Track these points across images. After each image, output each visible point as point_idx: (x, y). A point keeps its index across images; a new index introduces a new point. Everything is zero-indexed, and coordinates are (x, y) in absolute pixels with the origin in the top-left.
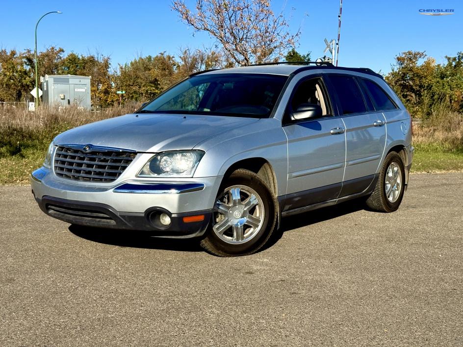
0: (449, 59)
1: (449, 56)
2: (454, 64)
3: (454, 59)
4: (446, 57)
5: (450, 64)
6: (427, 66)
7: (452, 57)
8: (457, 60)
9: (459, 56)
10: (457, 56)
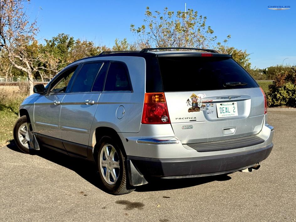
0: (47, 41)
1: (46, 39)
2: (50, 44)
3: (51, 41)
4: (45, 40)
5: (48, 44)
6: (34, 45)
7: (49, 40)
8: (52, 42)
9: (53, 40)
10: (52, 39)
